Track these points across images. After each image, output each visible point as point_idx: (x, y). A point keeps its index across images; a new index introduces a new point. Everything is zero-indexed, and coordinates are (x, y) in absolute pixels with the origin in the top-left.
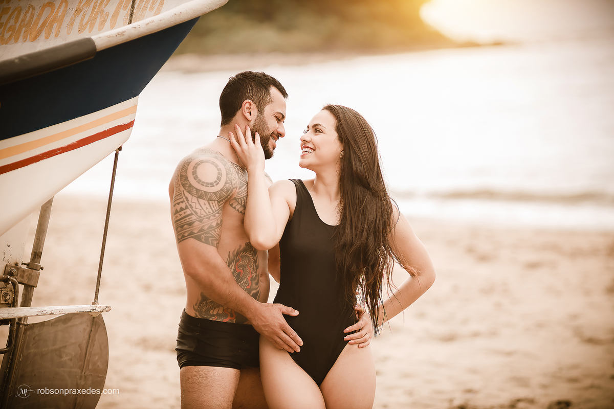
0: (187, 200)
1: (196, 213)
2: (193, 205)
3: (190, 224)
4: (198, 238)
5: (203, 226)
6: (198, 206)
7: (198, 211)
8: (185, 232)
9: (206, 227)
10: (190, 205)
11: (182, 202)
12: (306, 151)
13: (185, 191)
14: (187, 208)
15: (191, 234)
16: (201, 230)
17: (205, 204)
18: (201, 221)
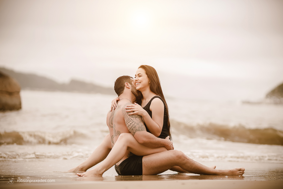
0: (132, 120)
1: (136, 123)
2: (134, 121)
3: (135, 127)
4: (139, 130)
5: (139, 126)
6: (136, 121)
7: (136, 122)
8: (134, 131)
9: (140, 126)
10: (133, 121)
11: (130, 121)
12: (138, 84)
13: (130, 117)
14: (132, 122)
15: (136, 130)
16: (139, 127)
17: (138, 119)
18: (138, 125)
